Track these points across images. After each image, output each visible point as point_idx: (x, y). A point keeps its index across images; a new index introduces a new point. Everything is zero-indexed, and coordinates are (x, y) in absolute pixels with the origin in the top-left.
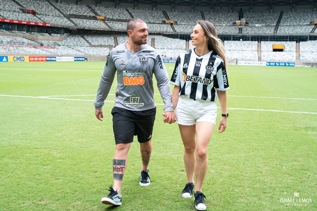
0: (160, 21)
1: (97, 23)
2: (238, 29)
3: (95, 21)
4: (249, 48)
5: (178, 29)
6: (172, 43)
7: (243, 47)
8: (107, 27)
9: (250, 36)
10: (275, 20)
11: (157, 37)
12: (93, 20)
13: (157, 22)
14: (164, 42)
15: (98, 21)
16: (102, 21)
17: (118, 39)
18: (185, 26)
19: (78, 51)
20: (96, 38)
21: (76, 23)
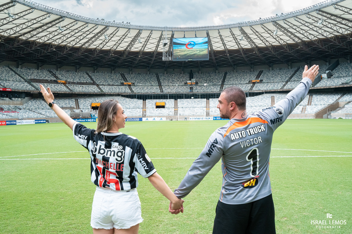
0: (118, 83)
1: (58, 86)
2: (189, 88)
3: (56, 84)
4: (199, 105)
5: (136, 90)
6: (130, 103)
7: (194, 104)
8: (67, 90)
9: (199, 94)
10: (220, 80)
11: (116, 98)
12: (54, 84)
13: (116, 83)
14: (122, 102)
15: (59, 84)
16: (63, 85)
17: (79, 101)
18: (141, 87)
19: (39, 114)
20: (57, 100)
21: (37, 87)
